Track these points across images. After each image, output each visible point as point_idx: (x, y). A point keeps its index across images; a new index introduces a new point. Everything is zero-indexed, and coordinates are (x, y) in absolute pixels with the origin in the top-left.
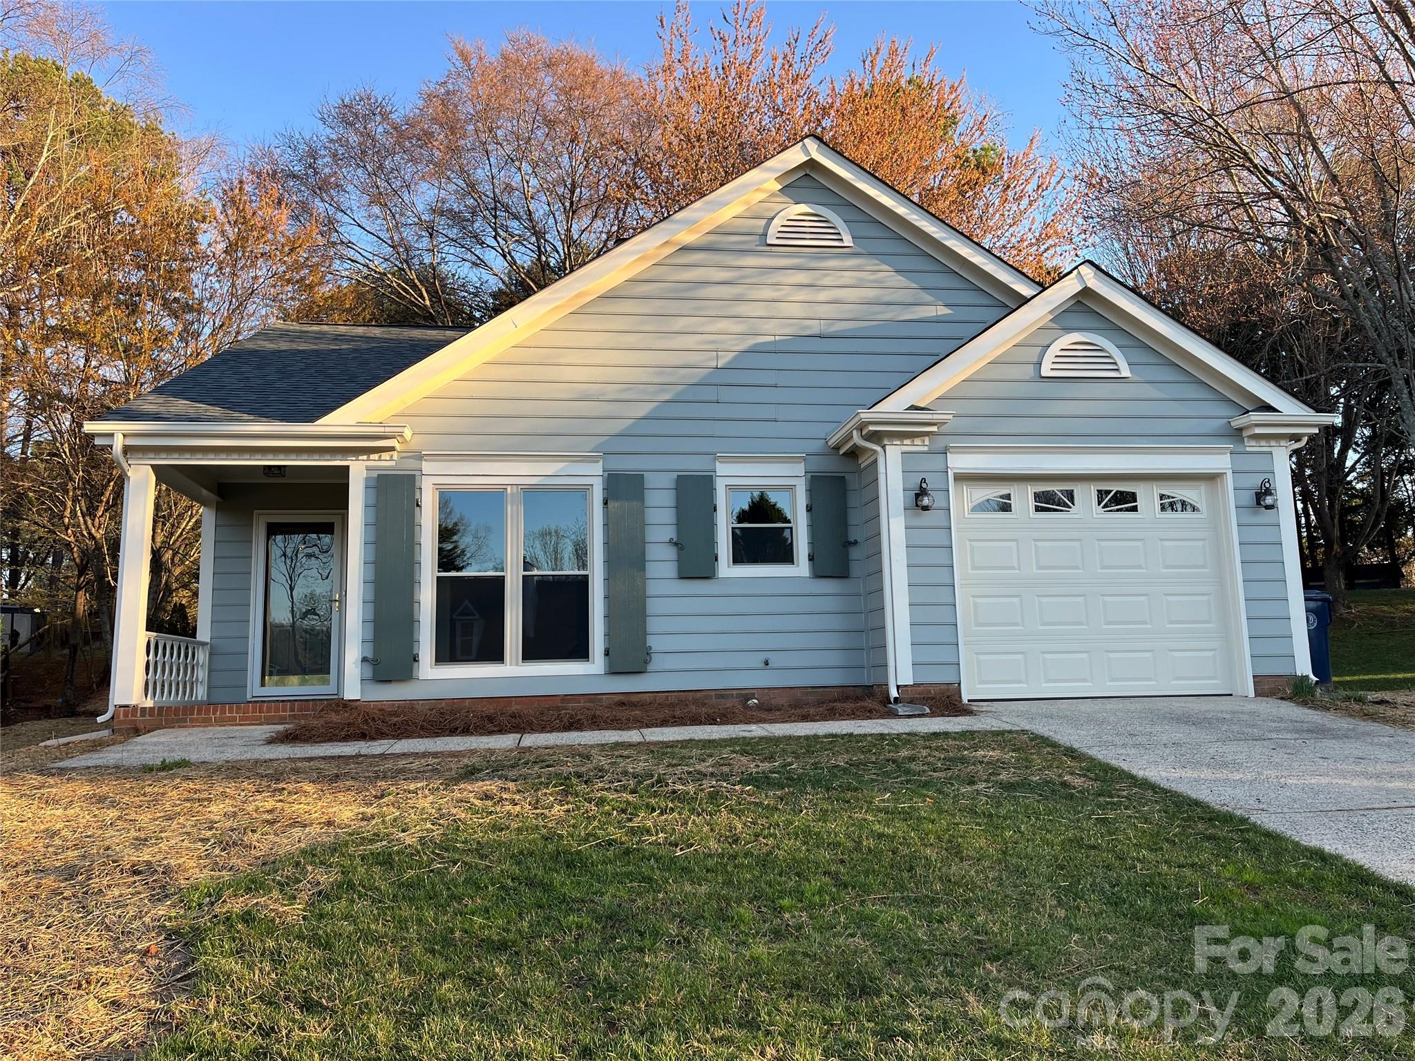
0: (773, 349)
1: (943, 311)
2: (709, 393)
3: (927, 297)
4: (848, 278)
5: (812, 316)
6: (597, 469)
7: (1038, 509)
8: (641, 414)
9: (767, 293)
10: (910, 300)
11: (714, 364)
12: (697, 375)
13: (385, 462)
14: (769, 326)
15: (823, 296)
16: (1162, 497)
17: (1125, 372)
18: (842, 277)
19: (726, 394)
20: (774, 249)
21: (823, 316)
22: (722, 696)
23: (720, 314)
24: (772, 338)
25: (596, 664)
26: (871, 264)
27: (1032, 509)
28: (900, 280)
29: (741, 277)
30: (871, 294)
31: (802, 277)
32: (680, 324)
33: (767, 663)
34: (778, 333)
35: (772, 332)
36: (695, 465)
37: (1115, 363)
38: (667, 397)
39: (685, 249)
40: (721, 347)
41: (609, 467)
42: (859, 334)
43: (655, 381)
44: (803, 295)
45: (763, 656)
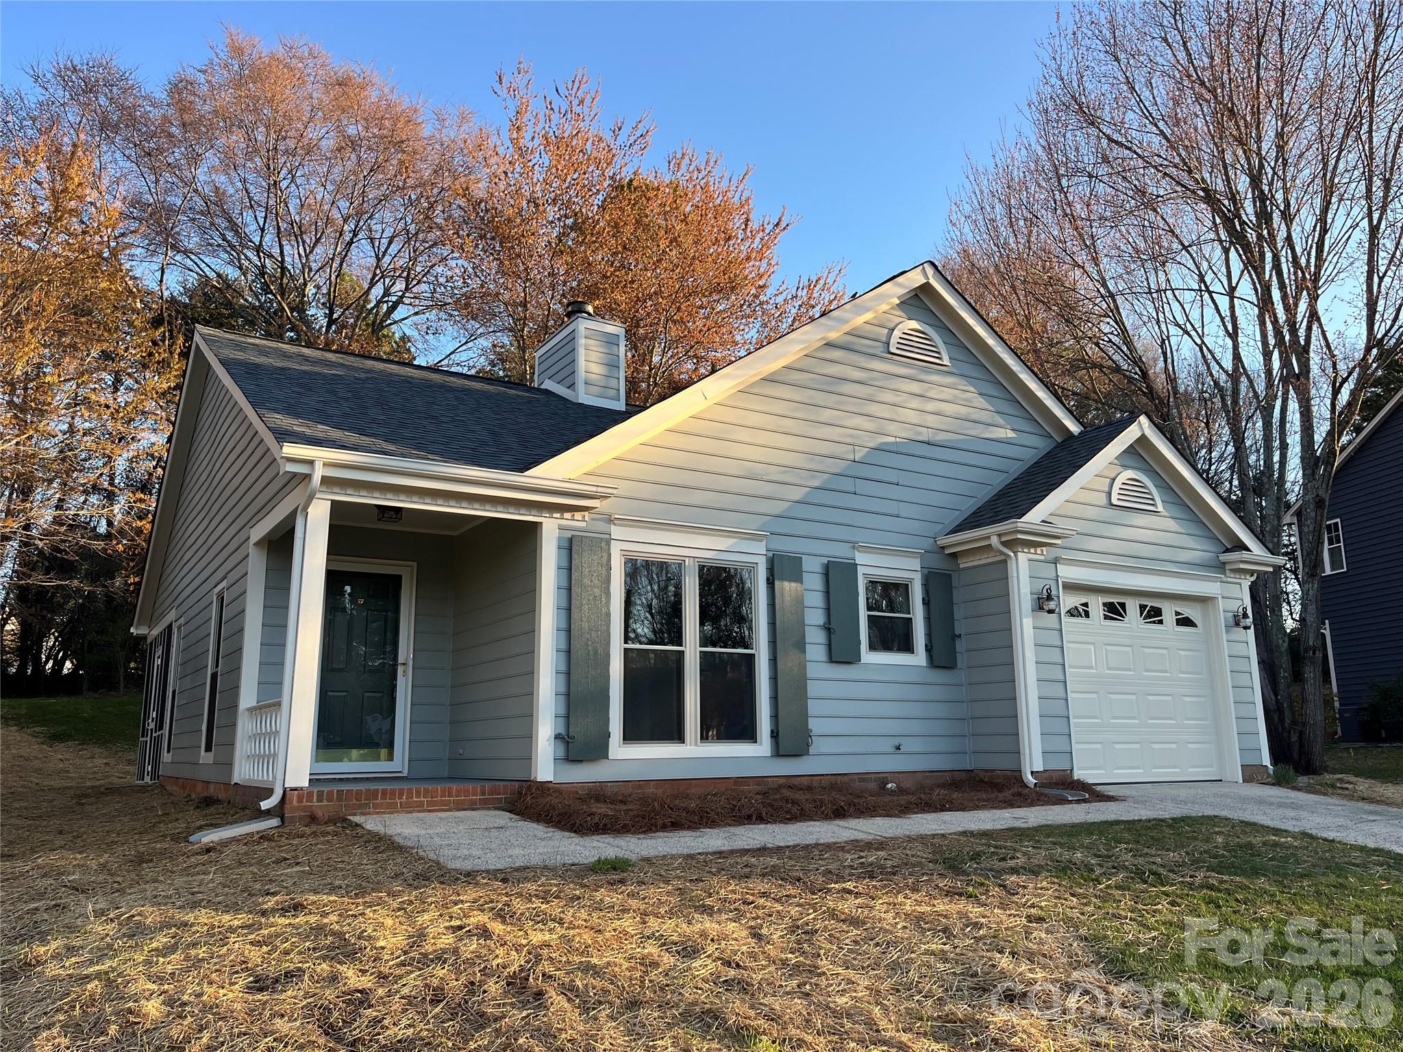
0: (895, 449)
1: (1011, 434)
2: (847, 484)
3: (1001, 421)
4: (947, 393)
5: (923, 424)
6: (760, 548)
7: (1106, 617)
8: (797, 498)
9: (889, 397)
10: (989, 421)
11: (852, 457)
12: (838, 466)
13: (578, 522)
14: (892, 428)
15: (930, 406)
16: (1177, 613)
17: (1160, 508)
18: (942, 391)
19: (862, 486)
20: (895, 357)
21: (929, 425)
22: (863, 780)
23: (856, 411)
24: (893, 439)
25: (762, 747)
26: (962, 383)
27: (1102, 617)
28: (980, 402)
29: (873, 379)
30: (963, 411)
31: (915, 387)
32: (826, 415)
33: (898, 748)
34: (899, 435)
35: (896, 433)
36: (839, 552)
37: (1153, 499)
38: (816, 483)
39: (829, 345)
40: (857, 442)
41: (772, 547)
42: (956, 446)
43: (807, 467)
44: (915, 403)
45: (896, 741)
